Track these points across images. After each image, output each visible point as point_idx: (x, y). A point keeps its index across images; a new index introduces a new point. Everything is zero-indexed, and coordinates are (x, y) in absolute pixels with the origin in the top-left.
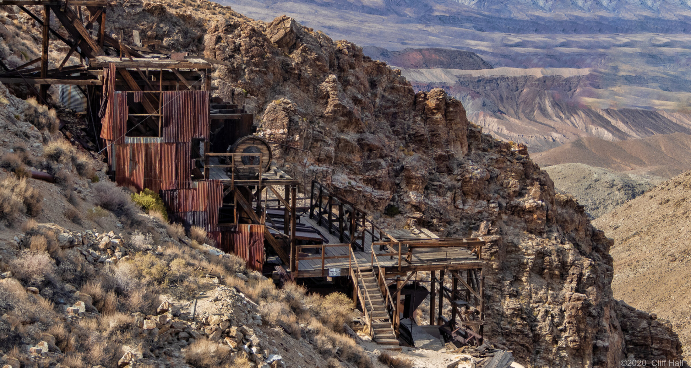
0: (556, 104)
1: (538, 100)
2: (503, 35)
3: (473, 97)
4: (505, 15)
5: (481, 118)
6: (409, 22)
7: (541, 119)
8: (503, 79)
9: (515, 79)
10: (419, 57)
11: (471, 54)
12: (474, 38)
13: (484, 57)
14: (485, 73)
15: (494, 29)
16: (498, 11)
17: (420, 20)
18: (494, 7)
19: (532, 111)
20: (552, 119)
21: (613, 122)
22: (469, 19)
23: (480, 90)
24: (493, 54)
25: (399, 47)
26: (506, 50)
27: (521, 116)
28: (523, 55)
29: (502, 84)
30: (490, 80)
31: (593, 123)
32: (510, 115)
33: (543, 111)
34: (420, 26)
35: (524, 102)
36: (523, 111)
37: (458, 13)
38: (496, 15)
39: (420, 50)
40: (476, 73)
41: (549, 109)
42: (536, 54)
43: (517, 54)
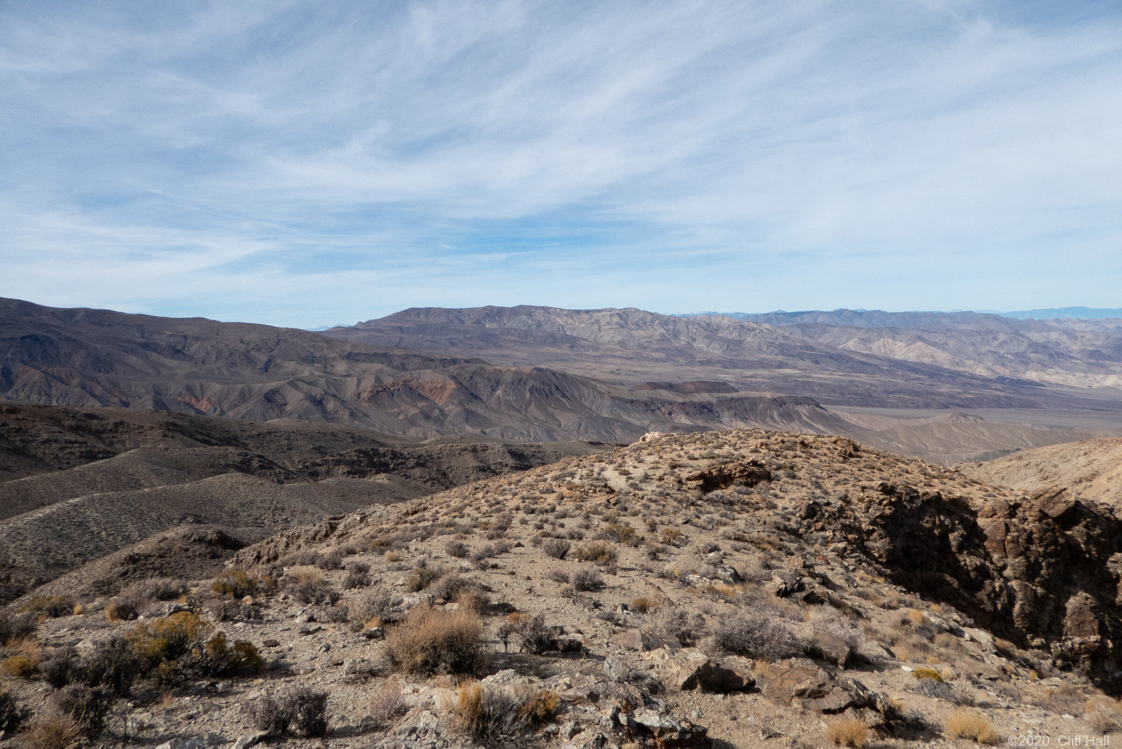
0: (780, 415)
1: (769, 411)
2: (741, 370)
3: (728, 410)
4: (742, 358)
5: (734, 422)
6: (682, 365)
7: (772, 423)
8: (746, 398)
9: (754, 398)
10: (692, 387)
11: (724, 384)
12: (723, 373)
13: (733, 385)
14: (735, 395)
15: (735, 367)
16: (736, 356)
17: (688, 364)
18: (734, 353)
19: (766, 418)
20: (778, 423)
21: (816, 426)
22: (718, 362)
23: (732, 405)
24: (736, 383)
25: (680, 381)
26: (744, 380)
27: (759, 421)
28: (756, 383)
29: (746, 401)
30: (738, 399)
31: (804, 426)
32: (752, 420)
33: (773, 419)
34: (689, 368)
35: (761, 412)
36: (760, 418)
37: (711, 359)
38: (735, 358)
39: (692, 383)
40: (729, 395)
41: (776, 418)
42: (764, 383)
43: (752, 382)
